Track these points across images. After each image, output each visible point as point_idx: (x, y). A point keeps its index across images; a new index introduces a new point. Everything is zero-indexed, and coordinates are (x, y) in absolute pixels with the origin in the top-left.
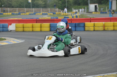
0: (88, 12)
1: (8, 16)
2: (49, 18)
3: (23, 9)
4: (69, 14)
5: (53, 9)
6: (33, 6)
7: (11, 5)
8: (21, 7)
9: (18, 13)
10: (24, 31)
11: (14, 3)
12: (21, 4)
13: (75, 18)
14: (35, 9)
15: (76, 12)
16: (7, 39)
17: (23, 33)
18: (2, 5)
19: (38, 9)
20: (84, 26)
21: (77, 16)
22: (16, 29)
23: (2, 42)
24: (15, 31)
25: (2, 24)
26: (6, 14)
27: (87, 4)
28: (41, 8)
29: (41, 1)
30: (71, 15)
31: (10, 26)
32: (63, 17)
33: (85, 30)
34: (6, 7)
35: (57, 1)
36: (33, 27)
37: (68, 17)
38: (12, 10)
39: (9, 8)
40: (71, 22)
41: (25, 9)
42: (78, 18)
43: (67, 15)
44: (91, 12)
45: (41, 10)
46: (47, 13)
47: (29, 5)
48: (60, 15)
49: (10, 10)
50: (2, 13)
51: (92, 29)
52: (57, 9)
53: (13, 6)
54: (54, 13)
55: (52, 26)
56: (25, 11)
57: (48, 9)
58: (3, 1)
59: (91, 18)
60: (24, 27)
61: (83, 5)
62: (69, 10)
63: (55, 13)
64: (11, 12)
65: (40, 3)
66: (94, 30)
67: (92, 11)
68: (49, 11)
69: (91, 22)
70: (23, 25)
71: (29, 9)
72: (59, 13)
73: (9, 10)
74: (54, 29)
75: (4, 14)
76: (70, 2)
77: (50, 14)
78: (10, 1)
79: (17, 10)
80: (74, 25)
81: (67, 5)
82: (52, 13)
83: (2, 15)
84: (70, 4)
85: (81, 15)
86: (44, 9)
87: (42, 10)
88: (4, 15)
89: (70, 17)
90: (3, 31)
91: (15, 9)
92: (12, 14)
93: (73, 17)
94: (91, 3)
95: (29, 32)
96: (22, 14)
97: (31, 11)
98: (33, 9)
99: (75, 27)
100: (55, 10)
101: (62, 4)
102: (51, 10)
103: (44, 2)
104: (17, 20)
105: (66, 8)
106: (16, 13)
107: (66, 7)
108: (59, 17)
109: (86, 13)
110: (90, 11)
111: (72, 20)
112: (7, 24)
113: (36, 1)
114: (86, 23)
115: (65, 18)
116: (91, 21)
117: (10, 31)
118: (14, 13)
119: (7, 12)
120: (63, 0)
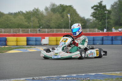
3: (61, 29)
7: (49, 26)
11: (52, 24)
18: (40, 26)
22: (49, 42)
34: (45, 28)
35: (96, 22)
38: (50, 31)
39: (47, 29)
41: (63, 29)
47: (67, 26)
49: (48, 31)
52: (97, 30)
53: (51, 27)
56: (63, 31)
58: (42, 22)
60: (57, 41)
71: (67, 29)
76: (110, 22)
78: (48, 23)
79: (55, 31)
84: (111, 25)
90: (36, 45)
99: (112, 40)
100: (94, 30)
101: (102, 25)
102: (90, 30)
103: (83, 23)
105: (106, 29)
107: (106, 27)
117: (43, 44)
120: (103, 21)
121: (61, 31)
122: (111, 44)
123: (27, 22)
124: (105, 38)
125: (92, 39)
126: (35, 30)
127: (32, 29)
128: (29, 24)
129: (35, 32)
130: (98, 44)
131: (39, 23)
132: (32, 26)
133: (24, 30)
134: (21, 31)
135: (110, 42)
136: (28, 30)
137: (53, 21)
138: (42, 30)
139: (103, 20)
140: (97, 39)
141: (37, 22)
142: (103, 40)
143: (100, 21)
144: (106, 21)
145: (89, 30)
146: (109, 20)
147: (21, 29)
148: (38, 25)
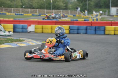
0: (109, 15)
1: (28, 16)
2: (69, 20)
3: (44, 10)
4: (89, 16)
5: (73, 11)
6: (53, 7)
7: (32, 6)
8: (42, 8)
9: (38, 14)
10: (43, 33)
11: (35, 5)
12: (41, 5)
13: (95, 21)
14: (56, 10)
15: (97, 15)
16: (25, 40)
17: (42, 34)
18: (23, 6)
19: (58, 11)
20: (105, 30)
21: (97, 19)
22: (35, 30)
23: (20, 43)
24: (34, 32)
25: (21, 25)
26: (27, 14)
27: (108, 7)
28: (61, 10)
29: (61, 3)
30: (92, 18)
31: (29, 27)
32: (83, 20)
33: (105, 34)
34: (27, 8)
35: (78, 3)
36: (52, 29)
37: (88, 20)
38: (32, 11)
39: (29, 9)
40: (91, 25)
41: (46, 10)
42: (99, 21)
43: (87, 18)
44: (112, 16)
45: (61, 12)
46: (68, 15)
47: (49, 7)
48: (80, 17)
49: (31, 11)
50: (23, 13)
51: (113, 33)
53: (33, 7)
54: (74, 16)
55: (71, 28)
56: (46, 12)
57: (68, 11)
58: (25, 2)
59: (111, 22)
60: (43, 29)
61: (105, 8)
62: (90, 12)
63: (76, 16)
64: (31, 13)
65: (61, 5)
66: (115, 34)
67: (113, 14)
68: (69, 13)
69: (111, 26)
70: (43, 26)
71: (50, 10)
72: (79, 15)
73: (29, 11)
74: (73, 31)
75: (25, 14)
76: (91, 4)
77: (70, 16)
78: (31, 2)
79: (37, 12)
80: (94, 28)
81: (87, 7)
82: (73, 15)
83: (22, 16)
84: (91, 7)
85: (102, 19)
86: (65, 11)
87: (63, 12)
88: (25, 16)
89: (91, 20)
90: (22, 32)
91: (36, 10)
92: (32, 15)
93: (93, 20)
94: (112, 6)
95: (48, 33)
96: (42, 15)
97: (51, 12)
98: (54, 10)
99: (95, 30)
101: (82, 7)
103: (65, 4)
104: (36, 21)
106: (36, 14)
108: (79, 20)
109: (107, 16)
110: (111, 14)
111: (93, 23)
112: (27, 25)
113: (57, 3)
114: (106, 26)
115: (85, 20)
116: (112, 24)
117: (29, 32)
118: (34, 14)
119: (28, 13)
120: (84, 3)
121: (43, 11)
122: (94, 33)
123: (10, 1)
124: (88, 28)
125: (77, 29)
126: (18, 10)
127: (15, 9)
128: (12, 3)
129: (18, 12)
130: (82, 33)
131: (22, 3)
132: (15, 5)
133: (7, 10)
134: (4, 10)
135: (93, 32)
136: (11, 10)
137: (36, 1)
138: (25, 10)
139: (84, 1)
140: (82, 28)
141: (20, 2)
142: (86, 30)
143: (81, 3)
144: (87, 2)
145: (71, 12)
146: (89, 1)
147: (4, 8)
148: (21, 4)
